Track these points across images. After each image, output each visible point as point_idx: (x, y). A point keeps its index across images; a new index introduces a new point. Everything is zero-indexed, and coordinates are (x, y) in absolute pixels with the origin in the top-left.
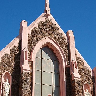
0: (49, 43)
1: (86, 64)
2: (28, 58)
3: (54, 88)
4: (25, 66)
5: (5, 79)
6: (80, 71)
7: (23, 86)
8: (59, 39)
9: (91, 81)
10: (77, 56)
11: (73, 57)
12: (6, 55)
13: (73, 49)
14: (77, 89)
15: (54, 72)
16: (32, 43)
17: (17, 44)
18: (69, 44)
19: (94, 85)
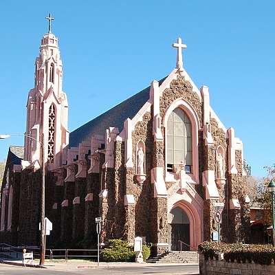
0: (182, 105)
1: (221, 126)
2: (161, 125)
3: (186, 153)
4: (158, 135)
5: (139, 148)
6: (213, 134)
7: (157, 155)
8: (192, 99)
9: (225, 144)
10: (212, 117)
11: (207, 119)
12: (139, 123)
13: (208, 109)
14: (210, 154)
15: (186, 136)
16: (164, 107)
17: (149, 110)
18: (203, 103)
19: (227, 148)
